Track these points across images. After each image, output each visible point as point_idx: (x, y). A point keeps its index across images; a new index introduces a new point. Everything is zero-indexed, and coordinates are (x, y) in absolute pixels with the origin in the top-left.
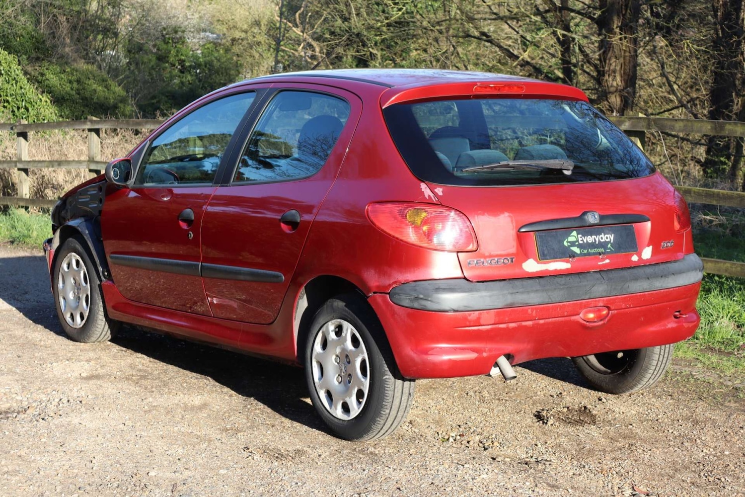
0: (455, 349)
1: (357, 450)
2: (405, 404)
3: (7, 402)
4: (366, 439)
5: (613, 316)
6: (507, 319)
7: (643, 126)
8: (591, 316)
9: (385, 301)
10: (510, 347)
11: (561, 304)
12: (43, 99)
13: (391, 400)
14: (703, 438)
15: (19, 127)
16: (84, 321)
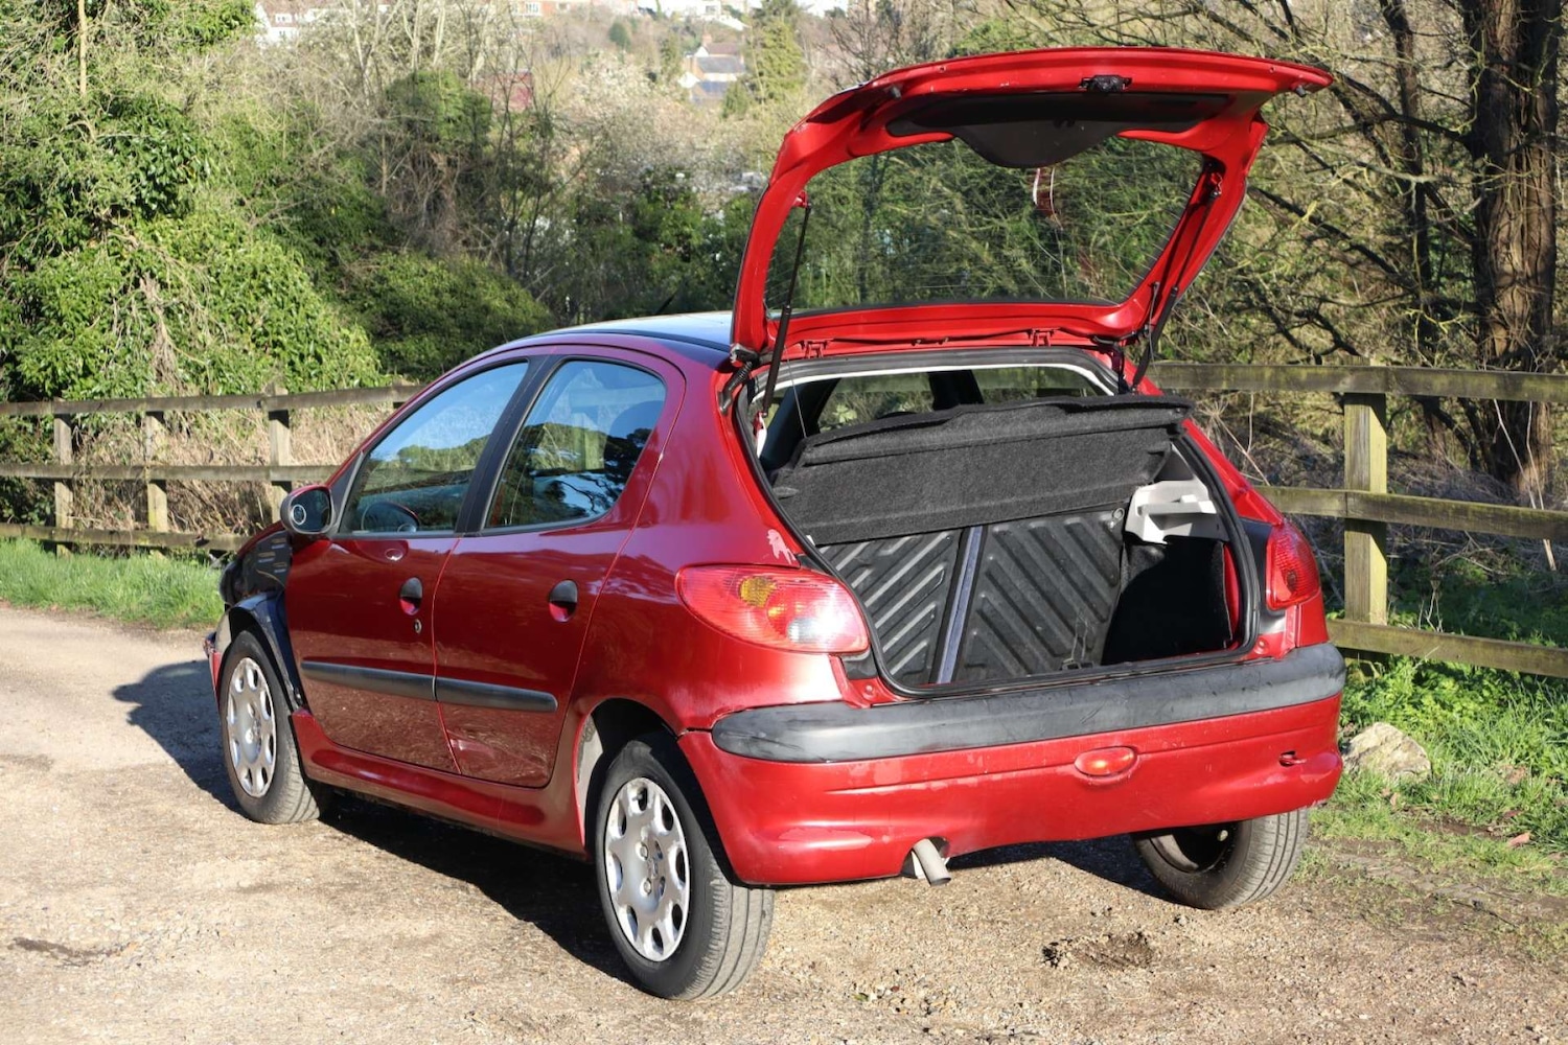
0: (830, 829)
1: (673, 1016)
2: (756, 932)
3: (94, 935)
4: (692, 995)
5: (1144, 765)
6: (926, 773)
7: (1376, 384)
8: (1101, 764)
9: (705, 744)
10: (941, 825)
11: (1034, 744)
12: (352, 337)
13: (726, 924)
14: (1332, 991)
15: (271, 402)
16: (268, 785)
